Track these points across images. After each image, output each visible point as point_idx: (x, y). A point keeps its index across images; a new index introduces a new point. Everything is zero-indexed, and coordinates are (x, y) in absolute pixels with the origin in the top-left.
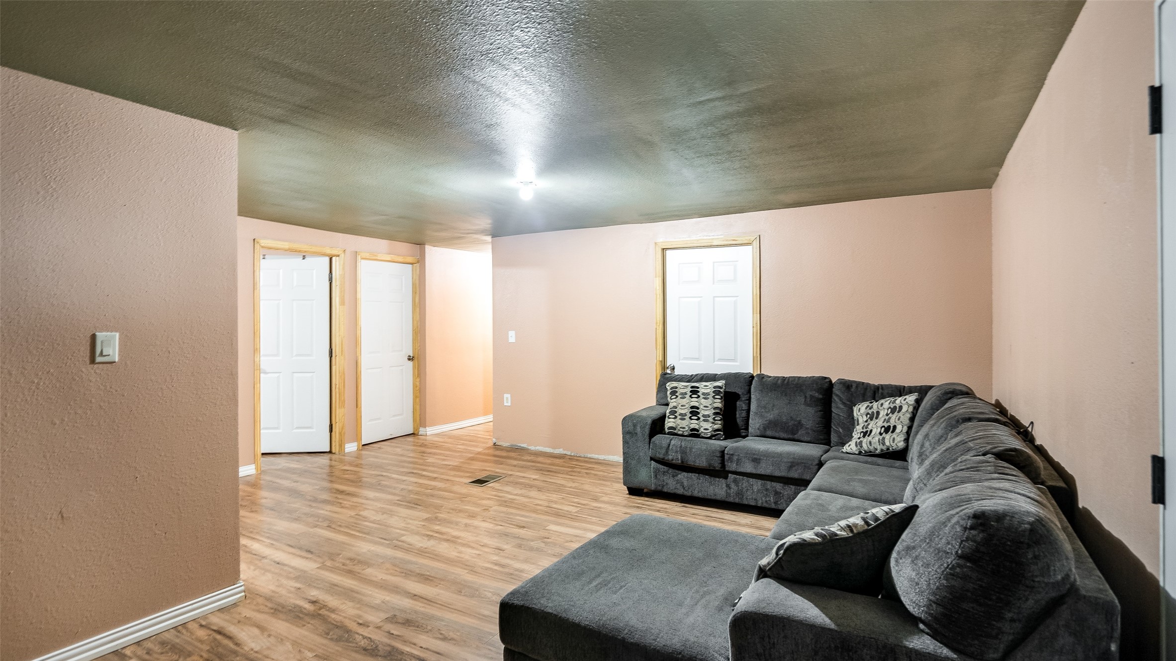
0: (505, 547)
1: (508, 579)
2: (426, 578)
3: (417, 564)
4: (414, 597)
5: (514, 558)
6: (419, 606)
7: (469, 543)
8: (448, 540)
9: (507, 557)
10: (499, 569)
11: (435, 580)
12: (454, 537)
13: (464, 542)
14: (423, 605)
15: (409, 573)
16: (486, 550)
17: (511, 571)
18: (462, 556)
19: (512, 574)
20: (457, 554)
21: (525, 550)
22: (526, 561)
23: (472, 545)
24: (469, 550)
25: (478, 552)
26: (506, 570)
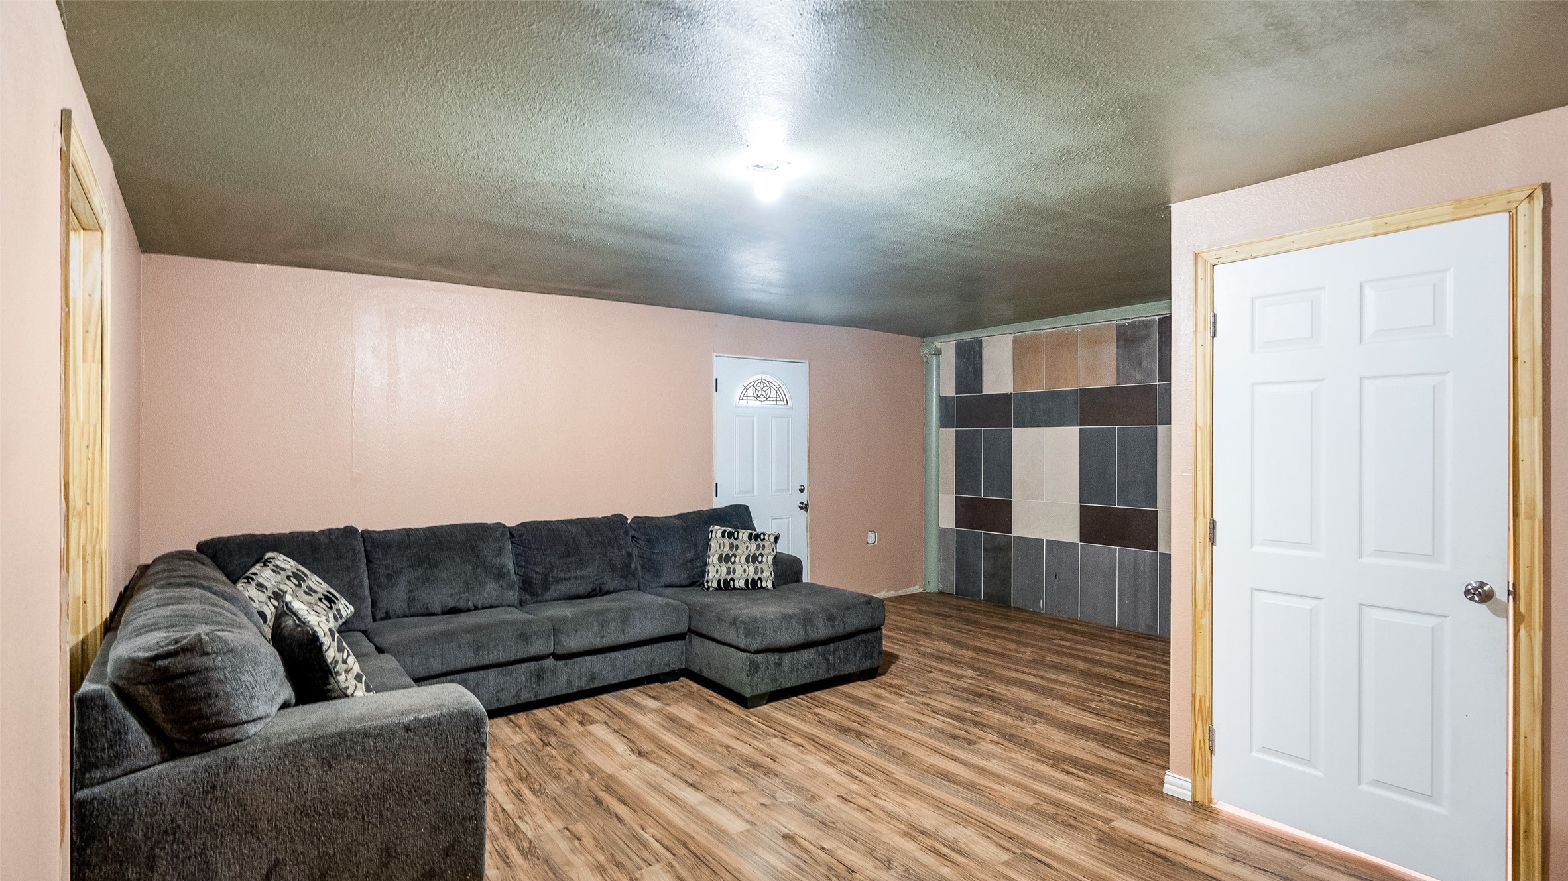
0: (835, 802)
1: (848, 757)
2: (945, 776)
3: (964, 798)
4: (955, 759)
5: (828, 782)
6: (947, 749)
7: (889, 819)
8: (922, 833)
9: (838, 784)
10: (854, 771)
11: (935, 773)
12: (912, 838)
13: (895, 823)
14: (942, 749)
15: (970, 788)
16: (864, 803)
17: (840, 765)
18: (900, 800)
19: (842, 762)
20: (908, 803)
21: (808, 791)
22: (815, 775)
23: (883, 815)
24: (889, 806)
25: (877, 800)
26: (846, 767)
